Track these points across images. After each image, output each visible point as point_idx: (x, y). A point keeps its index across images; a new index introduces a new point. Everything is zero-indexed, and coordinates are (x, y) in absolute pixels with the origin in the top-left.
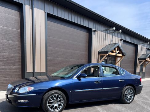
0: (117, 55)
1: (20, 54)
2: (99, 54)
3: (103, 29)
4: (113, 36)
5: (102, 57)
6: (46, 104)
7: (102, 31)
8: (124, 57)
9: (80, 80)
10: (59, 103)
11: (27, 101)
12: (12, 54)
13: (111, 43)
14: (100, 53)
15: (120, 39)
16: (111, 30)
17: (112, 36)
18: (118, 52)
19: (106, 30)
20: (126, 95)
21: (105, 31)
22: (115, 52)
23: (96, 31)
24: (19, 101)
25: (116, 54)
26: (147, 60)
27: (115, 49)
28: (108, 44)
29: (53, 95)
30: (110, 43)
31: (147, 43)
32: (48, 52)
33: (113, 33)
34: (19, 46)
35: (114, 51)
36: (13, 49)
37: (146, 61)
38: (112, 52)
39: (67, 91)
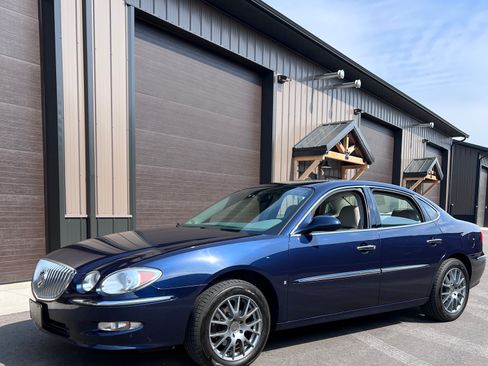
0: (349, 160)
1: (39, 150)
2: (293, 156)
3: (305, 75)
4: (334, 100)
5: (304, 166)
6: (204, 334)
7: (301, 81)
8: (368, 166)
9: (310, 238)
10: (247, 327)
11: (135, 325)
12: (13, 151)
13: (329, 121)
14: (296, 152)
15: (352, 108)
16: (327, 80)
17: (330, 98)
18: (352, 149)
19: (312, 79)
20: (445, 289)
21: (310, 83)
22: (344, 150)
23: (285, 78)
24: (104, 326)
25: (347, 158)
26: (428, 177)
27: (343, 141)
28: (320, 123)
29: (228, 299)
30: (325, 122)
31: (426, 125)
32: (137, 146)
33: (334, 87)
34: (37, 123)
35: (341, 146)
36: (14, 130)
37: (428, 180)
38: (335, 149)
39: (273, 280)
